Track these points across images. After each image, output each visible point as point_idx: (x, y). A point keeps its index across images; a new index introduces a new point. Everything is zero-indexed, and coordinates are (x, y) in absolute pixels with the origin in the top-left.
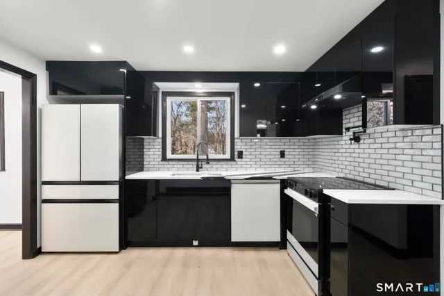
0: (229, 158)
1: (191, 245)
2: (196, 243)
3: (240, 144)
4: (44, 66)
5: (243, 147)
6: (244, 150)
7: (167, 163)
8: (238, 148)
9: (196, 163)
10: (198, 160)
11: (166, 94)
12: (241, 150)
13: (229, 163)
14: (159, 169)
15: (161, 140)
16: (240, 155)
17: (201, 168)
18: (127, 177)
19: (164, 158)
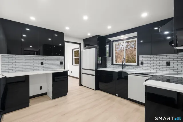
0: (137, 65)
1: (115, 95)
2: (117, 95)
3: (142, 58)
4: (83, 40)
5: (143, 60)
6: (144, 61)
7: (113, 66)
8: (141, 60)
9: (122, 66)
10: (123, 65)
11: (113, 41)
12: (142, 61)
13: (136, 67)
14: (111, 68)
15: (111, 58)
16: (142, 63)
17: (124, 68)
18: (98, 69)
19: (112, 64)
